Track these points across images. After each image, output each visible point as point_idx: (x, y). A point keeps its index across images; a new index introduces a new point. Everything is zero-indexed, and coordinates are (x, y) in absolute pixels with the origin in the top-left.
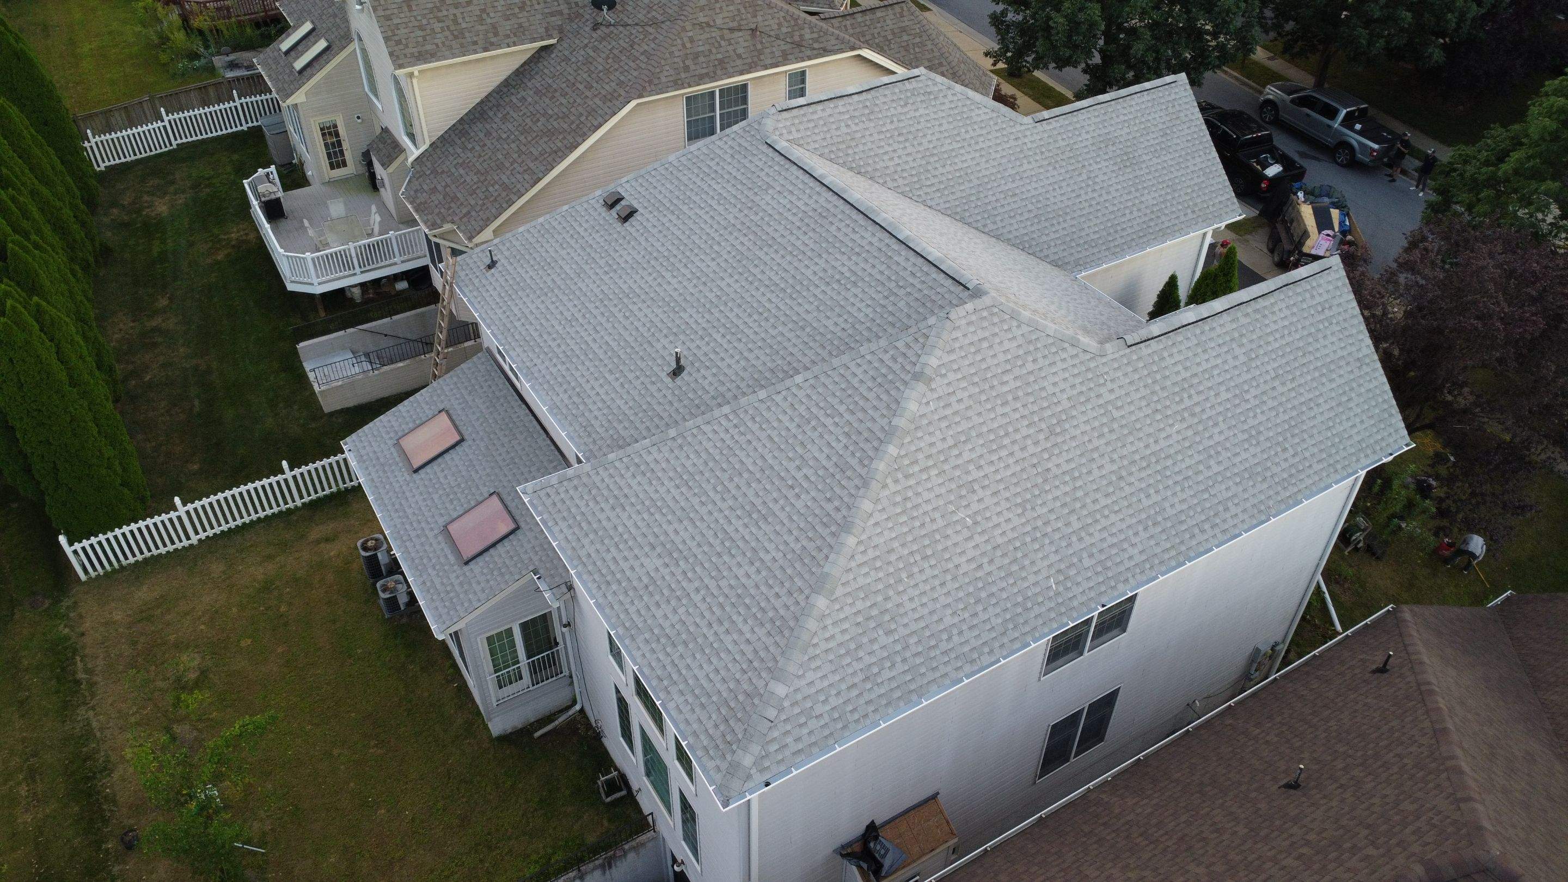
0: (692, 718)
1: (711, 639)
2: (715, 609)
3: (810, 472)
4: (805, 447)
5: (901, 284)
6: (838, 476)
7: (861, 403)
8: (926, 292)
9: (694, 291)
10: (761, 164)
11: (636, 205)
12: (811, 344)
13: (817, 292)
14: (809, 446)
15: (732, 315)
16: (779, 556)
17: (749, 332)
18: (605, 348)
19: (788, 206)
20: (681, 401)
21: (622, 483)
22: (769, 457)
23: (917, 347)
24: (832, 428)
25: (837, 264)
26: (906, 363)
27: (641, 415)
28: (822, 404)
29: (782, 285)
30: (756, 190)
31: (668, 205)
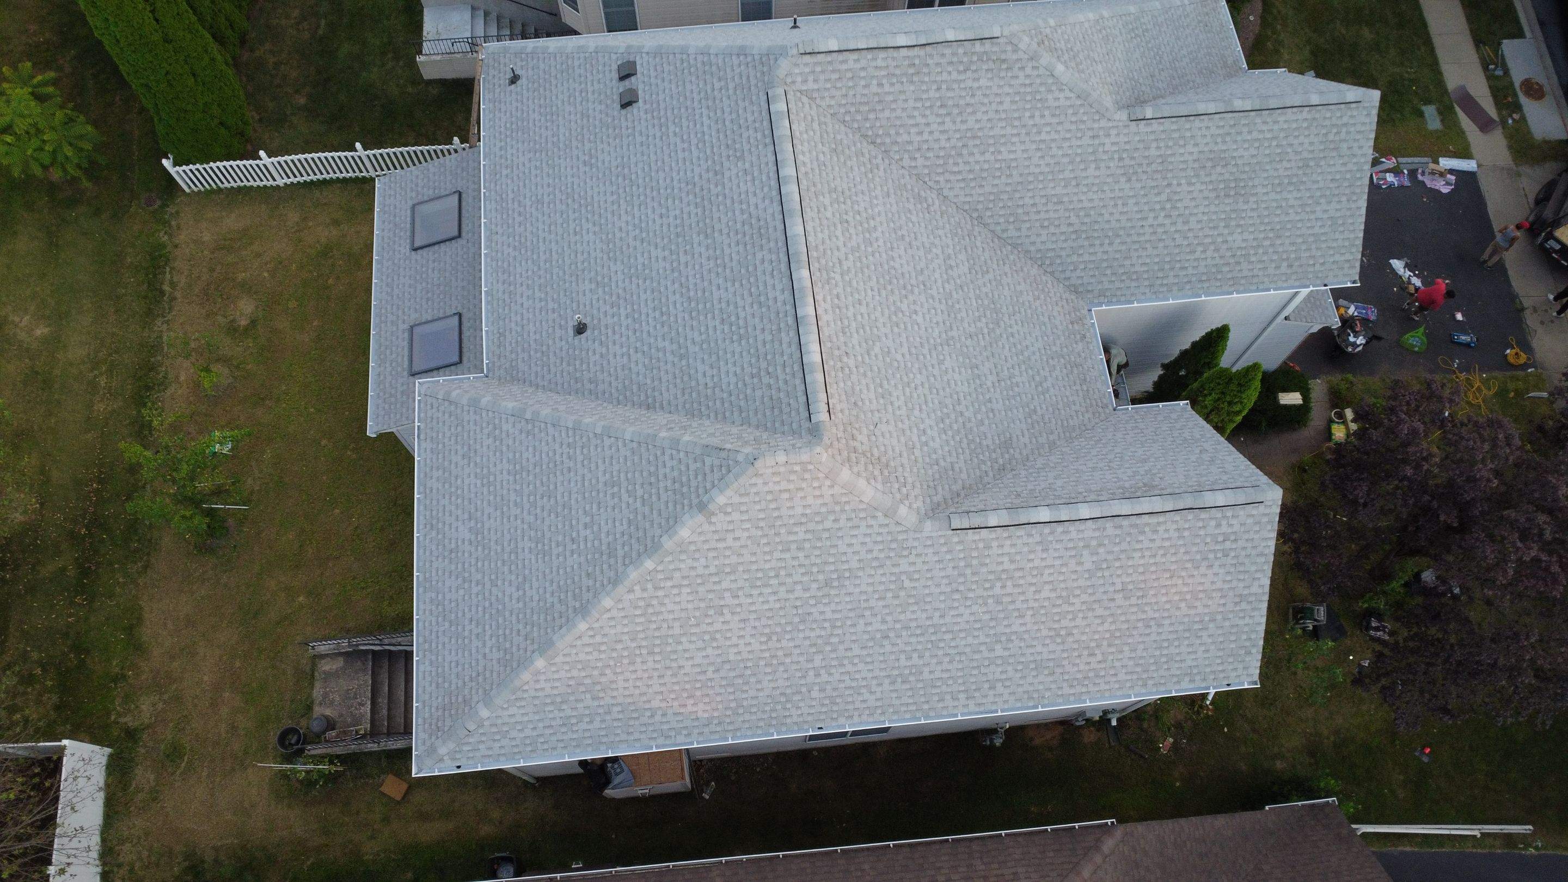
0: (428, 689)
1: (467, 633)
2: (480, 609)
3: (590, 537)
4: (599, 509)
5: (771, 370)
6: (605, 557)
7: (654, 498)
8: (782, 395)
9: (632, 243)
10: (750, 119)
11: (640, 92)
12: (678, 381)
13: (711, 324)
14: (602, 510)
15: (643, 297)
16: (536, 598)
17: (645, 328)
18: (548, 255)
19: (743, 196)
20: (569, 365)
21: (479, 437)
22: (574, 496)
23: (717, 475)
24: (624, 506)
25: (740, 303)
26: (701, 485)
27: (539, 355)
28: (630, 475)
29: (692, 293)
30: (731, 153)
31: (662, 113)
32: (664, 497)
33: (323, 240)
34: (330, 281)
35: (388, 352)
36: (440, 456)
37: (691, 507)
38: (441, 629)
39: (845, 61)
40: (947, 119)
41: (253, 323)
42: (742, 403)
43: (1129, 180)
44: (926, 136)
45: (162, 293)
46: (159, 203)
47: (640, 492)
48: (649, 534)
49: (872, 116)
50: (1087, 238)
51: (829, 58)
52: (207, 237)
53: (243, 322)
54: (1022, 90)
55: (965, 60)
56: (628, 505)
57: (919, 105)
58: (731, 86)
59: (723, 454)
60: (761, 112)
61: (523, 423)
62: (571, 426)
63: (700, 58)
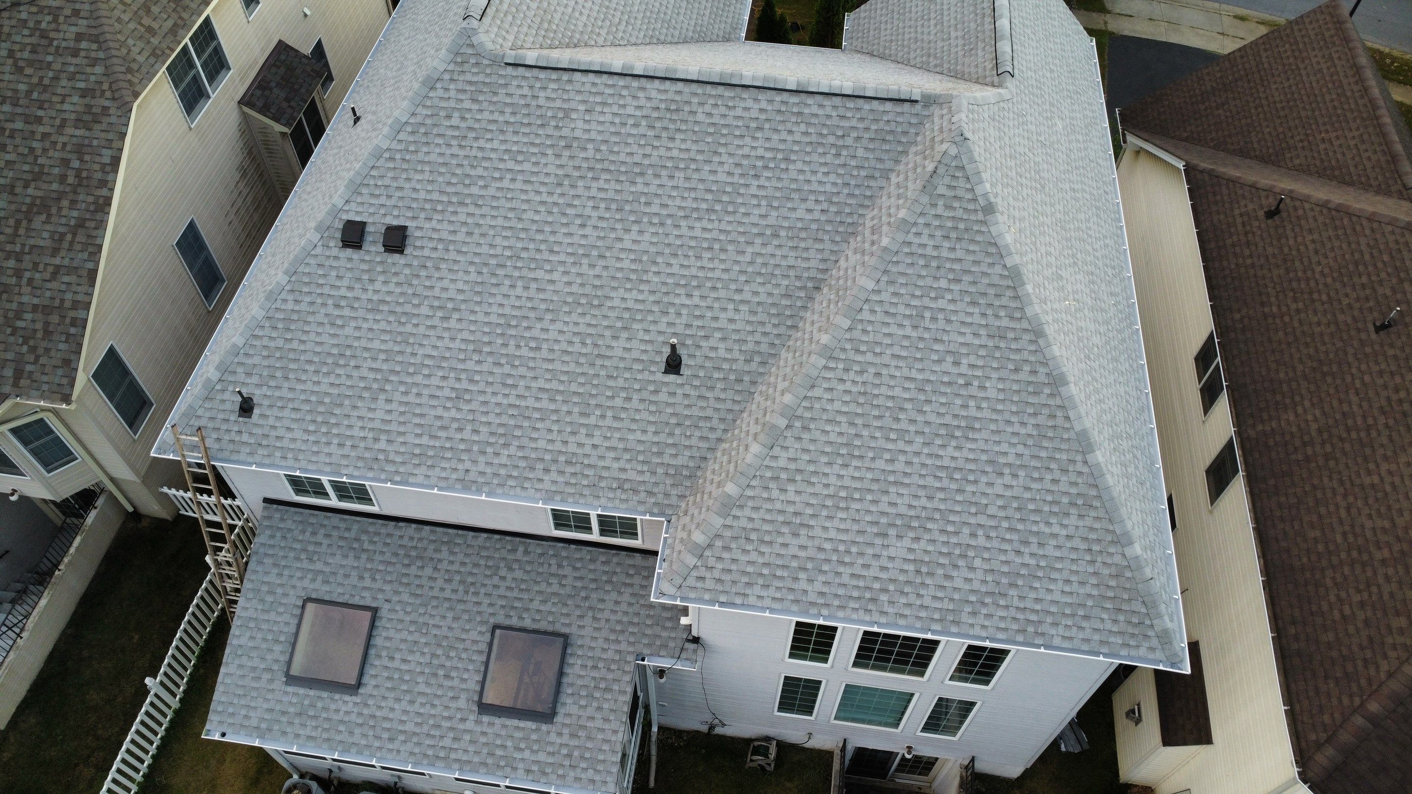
1: (1033, 562)
3: (972, 359)
4: (942, 341)
6: (1002, 345)
7: (957, 266)
10: (526, 91)
14: (945, 338)
17: (717, 274)
18: (544, 396)
19: (617, 120)
20: (712, 388)
21: (778, 506)
22: (914, 374)
23: (962, 183)
24: (952, 307)
25: (746, 151)
26: (965, 205)
27: (677, 431)
28: (918, 293)
29: (704, 206)
30: (553, 123)
31: (445, 198)
32: (959, 254)
35: (499, 752)
37: (984, 223)
38: (1016, 602)
47: (943, 283)
48: (996, 280)
56: (953, 301)
58: (467, 104)
59: (941, 170)
60: (524, 77)
61: (788, 433)
62: (823, 362)
63: (401, 136)
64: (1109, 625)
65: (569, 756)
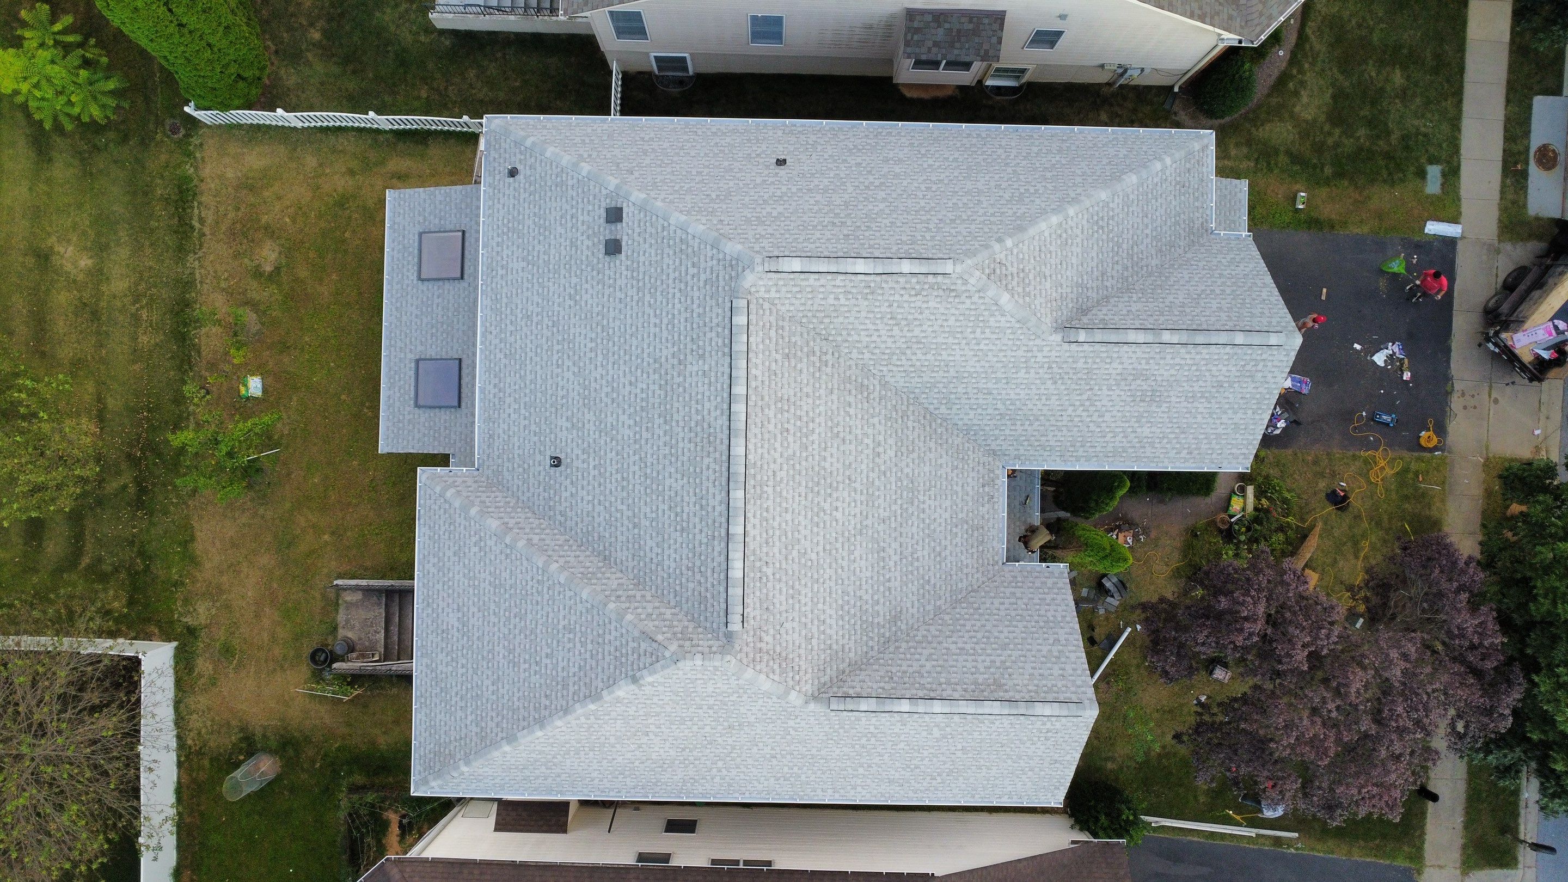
0: (423, 735)
1: (453, 703)
2: (464, 687)
3: (550, 666)
4: (558, 646)
5: (703, 569)
6: (559, 687)
7: (600, 656)
8: (709, 595)
9: (605, 399)
10: (715, 321)
11: (624, 244)
12: (630, 546)
13: (661, 507)
14: (560, 648)
15: (609, 455)
16: (506, 697)
17: (608, 486)
18: (533, 376)
19: (700, 397)
20: (545, 491)
21: (468, 542)
22: (539, 627)
23: (649, 660)
24: (577, 653)
25: (686, 499)
26: (636, 662)
27: (521, 470)
28: (583, 629)
29: (649, 471)
30: (695, 347)
31: (641, 277)
32: (607, 658)
33: (340, 189)
34: (347, 235)
35: (397, 377)
36: (436, 545)
37: (626, 676)
38: (434, 691)
39: (807, 279)
40: (896, 328)
41: (278, 269)
42: (678, 588)
43: (1055, 383)
44: (874, 338)
45: (192, 227)
46: (183, 132)
47: (590, 647)
48: (594, 684)
49: (827, 320)
50: (1010, 419)
51: (792, 276)
52: (230, 174)
53: (268, 268)
54: (967, 312)
55: (918, 287)
56: (580, 654)
57: (871, 315)
58: (703, 277)
59: (655, 645)
60: (724, 317)
61: (503, 545)
62: (541, 566)
63: (679, 231)
64: (428, 748)
65: (399, 421)
